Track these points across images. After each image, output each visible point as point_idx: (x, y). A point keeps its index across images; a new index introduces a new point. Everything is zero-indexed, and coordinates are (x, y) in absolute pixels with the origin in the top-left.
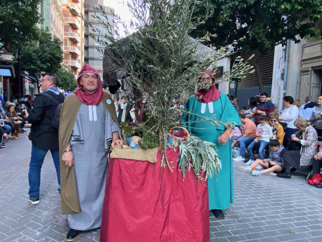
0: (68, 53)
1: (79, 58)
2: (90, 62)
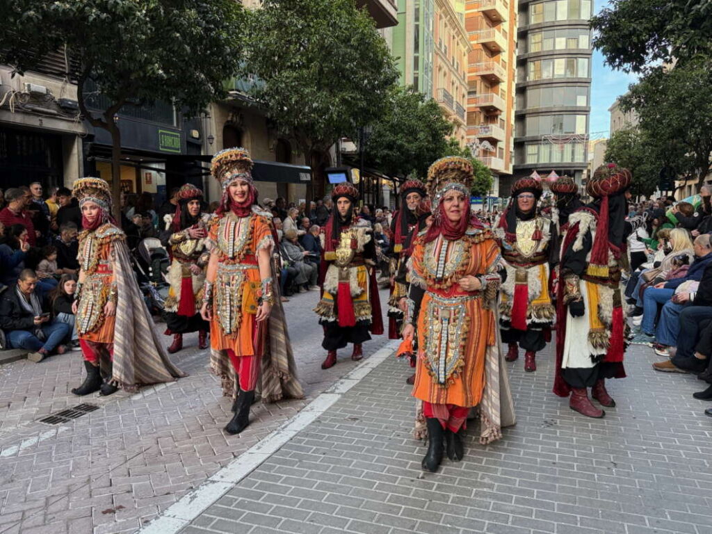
0: (478, 109)
1: (503, 116)
2: (529, 120)
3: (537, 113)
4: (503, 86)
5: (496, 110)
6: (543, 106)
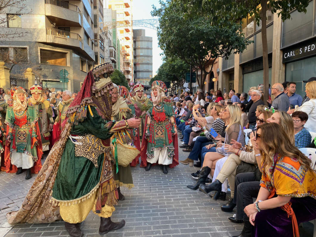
2: (137, 73)
3: (139, 71)
4: (131, 65)
5: (129, 71)
6: (141, 70)
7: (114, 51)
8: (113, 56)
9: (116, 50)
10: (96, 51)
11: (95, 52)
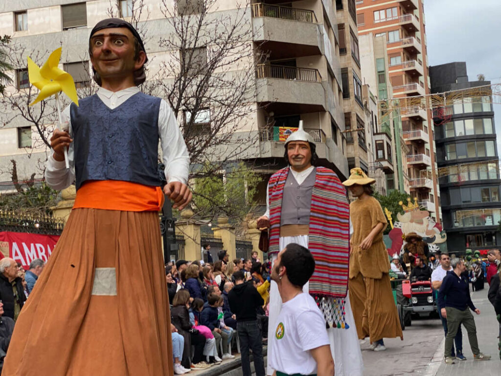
1: (432, 192)
3: (457, 186)
4: (429, 169)
6: (462, 180)
7: (387, 144)
8: (386, 157)
9: (391, 140)
10: (350, 156)
11: (348, 158)
